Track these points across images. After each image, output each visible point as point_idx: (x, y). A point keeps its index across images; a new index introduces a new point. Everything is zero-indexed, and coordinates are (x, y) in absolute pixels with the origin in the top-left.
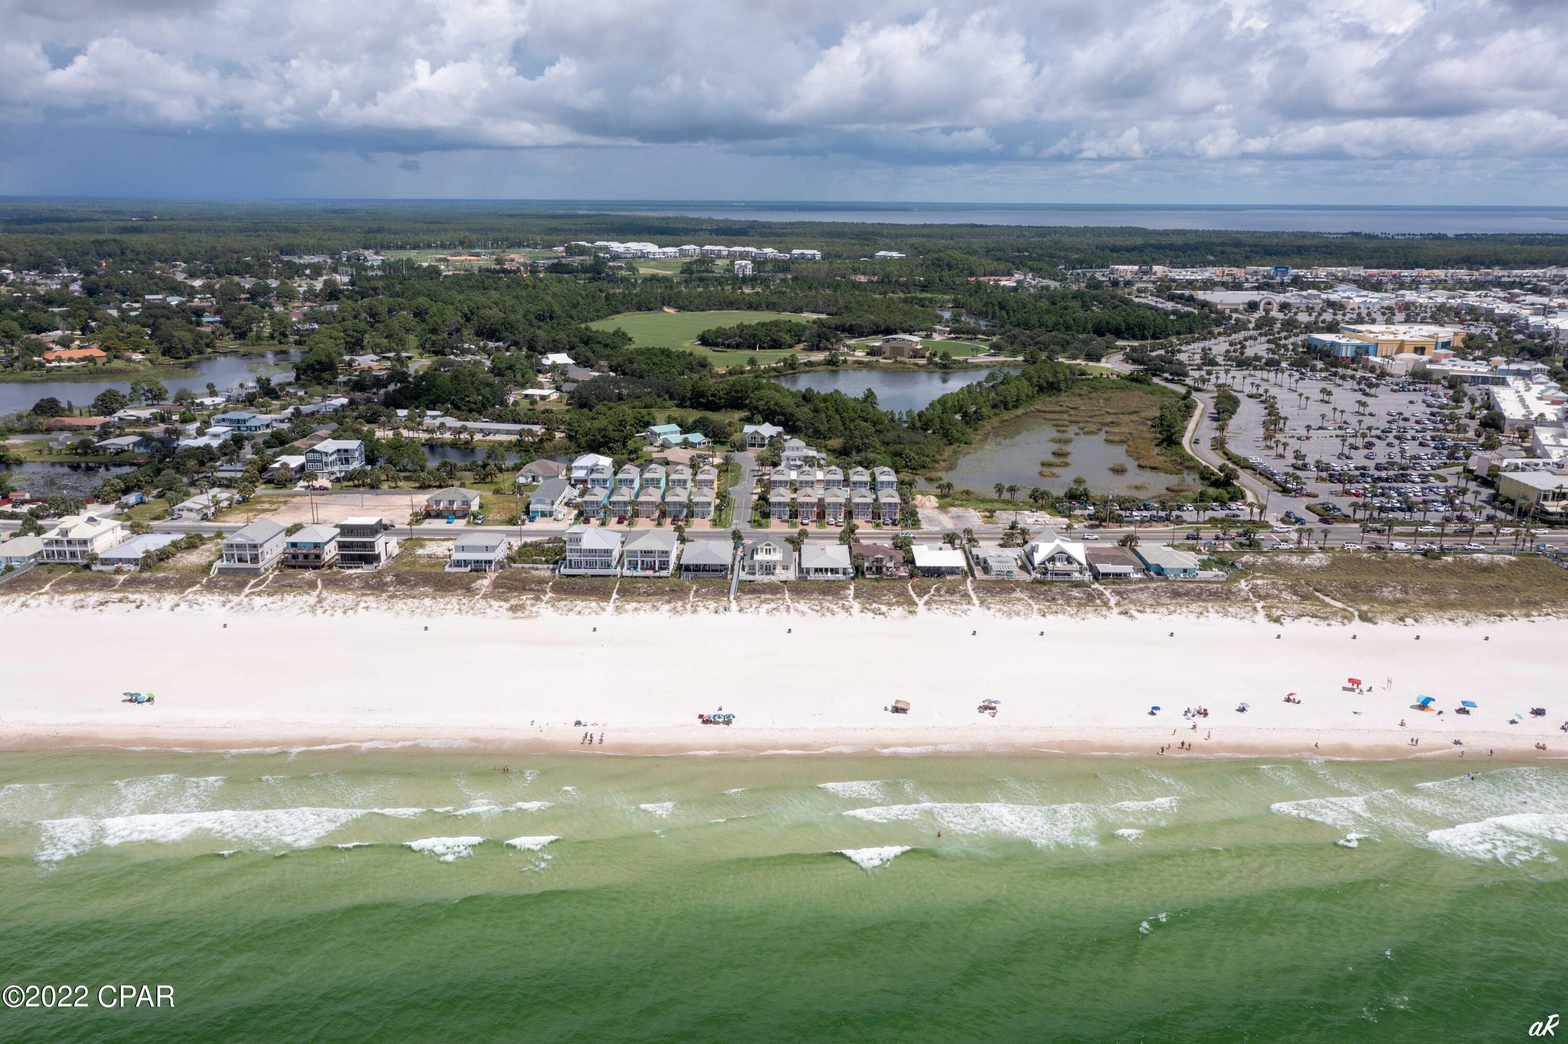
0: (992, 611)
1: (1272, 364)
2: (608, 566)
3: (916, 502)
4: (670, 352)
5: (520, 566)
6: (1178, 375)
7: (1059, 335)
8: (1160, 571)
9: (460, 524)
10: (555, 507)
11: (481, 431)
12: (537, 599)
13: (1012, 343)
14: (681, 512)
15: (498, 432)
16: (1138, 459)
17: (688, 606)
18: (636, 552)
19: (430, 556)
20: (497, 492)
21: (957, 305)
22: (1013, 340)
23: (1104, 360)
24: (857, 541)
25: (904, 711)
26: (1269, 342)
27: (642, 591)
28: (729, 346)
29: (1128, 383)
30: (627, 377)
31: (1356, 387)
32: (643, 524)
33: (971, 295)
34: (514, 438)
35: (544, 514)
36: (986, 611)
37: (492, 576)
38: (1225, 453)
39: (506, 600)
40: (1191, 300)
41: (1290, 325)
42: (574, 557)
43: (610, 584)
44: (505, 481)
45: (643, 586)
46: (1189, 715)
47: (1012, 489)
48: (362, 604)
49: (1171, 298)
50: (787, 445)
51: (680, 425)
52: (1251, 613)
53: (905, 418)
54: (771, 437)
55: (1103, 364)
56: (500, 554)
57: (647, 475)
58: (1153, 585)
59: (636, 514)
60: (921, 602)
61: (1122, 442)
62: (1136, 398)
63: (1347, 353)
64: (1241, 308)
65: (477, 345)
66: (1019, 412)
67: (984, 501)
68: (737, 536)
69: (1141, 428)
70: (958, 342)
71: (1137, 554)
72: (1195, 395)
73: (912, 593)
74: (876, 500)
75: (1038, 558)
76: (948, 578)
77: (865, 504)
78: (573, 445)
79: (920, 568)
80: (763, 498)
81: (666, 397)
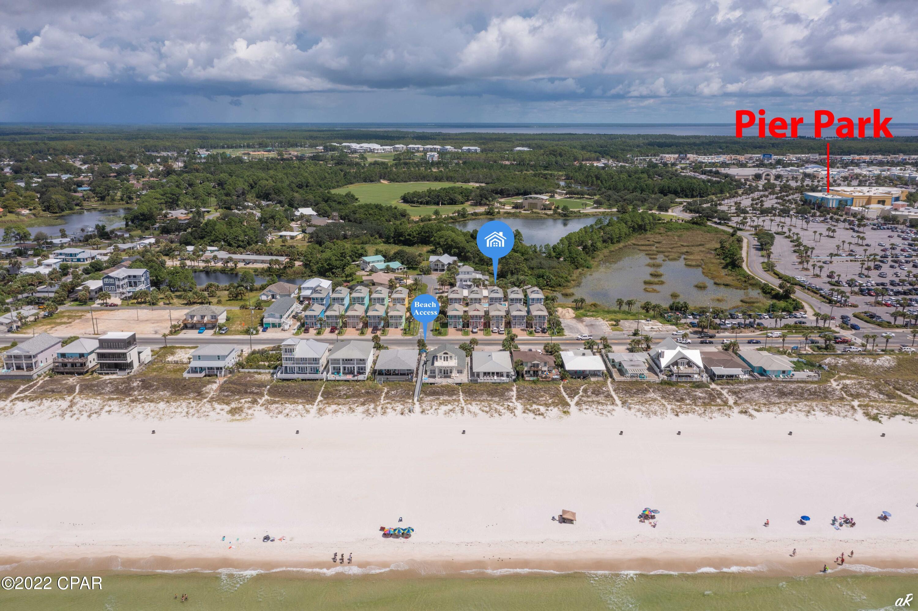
0: (633, 411)
1: (785, 212)
2: (316, 371)
3: (558, 314)
4: (382, 207)
5: (247, 370)
6: (724, 220)
7: (637, 194)
8: (763, 372)
9: (208, 334)
10: (283, 320)
11: (244, 260)
12: (254, 402)
13: (608, 200)
14: (379, 323)
15: (255, 261)
16: (713, 278)
17: (379, 408)
18: (338, 360)
19: (176, 362)
20: (243, 307)
21: (568, 178)
22: (609, 198)
23: (670, 210)
24: (516, 347)
25: (571, 521)
26: (777, 198)
27: (342, 393)
28: (421, 203)
29: (691, 225)
30: (350, 223)
31: (848, 227)
32: (350, 333)
33: (576, 172)
34: (266, 266)
35: (274, 326)
36: (627, 411)
37: (220, 380)
38: (775, 273)
39: (228, 404)
40: (717, 173)
41: (785, 188)
42: (289, 364)
43: (317, 387)
44: (251, 298)
45: (343, 389)
46: (837, 524)
47: (629, 303)
48: (107, 408)
49: (704, 173)
50: (460, 270)
51: (384, 256)
52: (851, 412)
53: (544, 250)
54: (449, 264)
55: (670, 213)
56: (230, 362)
57: (354, 295)
58: (761, 385)
59: (345, 325)
60: (572, 402)
61: (698, 266)
62: (698, 235)
63: (833, 204)
64: (750, 178)
65: (254, 203)
66: (621, 245)
67: (609, 312)
68: (421, 344)
69: (709, 256)
70: (572, 200)
71: (740, 356)
72: (739, 233)
73: (564, 394)
74: (528, 312)
75: (664, 362)
76: (593, 379)
77: (520, 316)
78: (308, 272)
79: (569, 371)
80: (443, 312)
81: (377, 236)
